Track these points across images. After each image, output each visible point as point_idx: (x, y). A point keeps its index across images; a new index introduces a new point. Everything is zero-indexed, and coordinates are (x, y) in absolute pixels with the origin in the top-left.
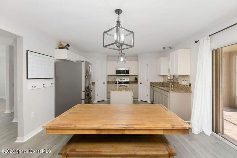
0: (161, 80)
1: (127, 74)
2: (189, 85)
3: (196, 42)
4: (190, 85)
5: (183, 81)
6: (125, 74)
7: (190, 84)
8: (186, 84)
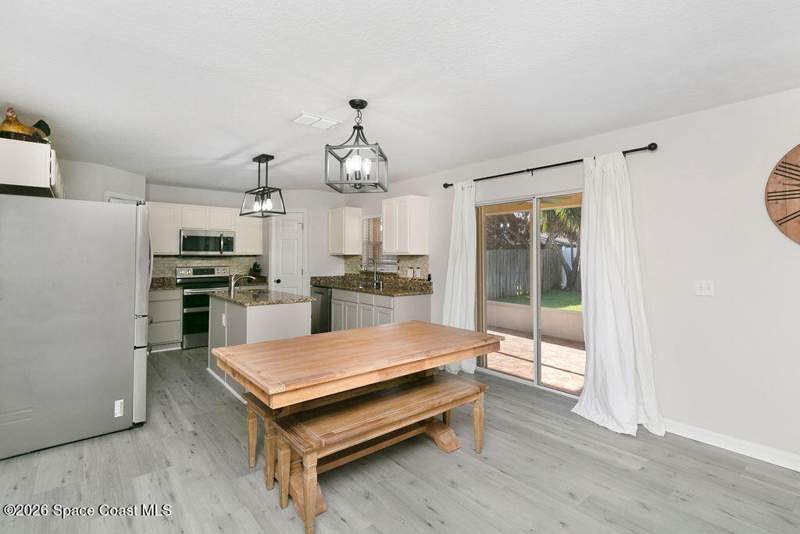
0: (339, 270)
1: (225, 253)
2: (427, 278)
3: (446, 186)
4: (429, 279)
5: (410, 270)
6: (218, 253)
7: (430, 275)
8: (418, 275)
